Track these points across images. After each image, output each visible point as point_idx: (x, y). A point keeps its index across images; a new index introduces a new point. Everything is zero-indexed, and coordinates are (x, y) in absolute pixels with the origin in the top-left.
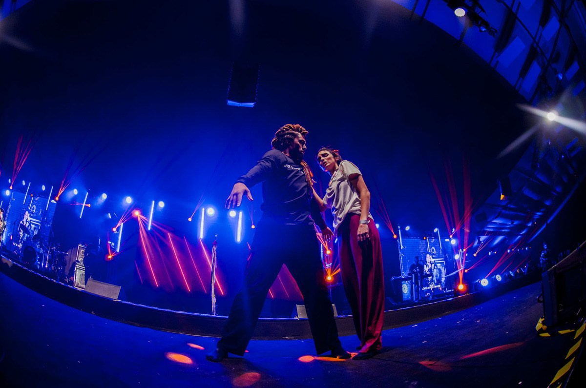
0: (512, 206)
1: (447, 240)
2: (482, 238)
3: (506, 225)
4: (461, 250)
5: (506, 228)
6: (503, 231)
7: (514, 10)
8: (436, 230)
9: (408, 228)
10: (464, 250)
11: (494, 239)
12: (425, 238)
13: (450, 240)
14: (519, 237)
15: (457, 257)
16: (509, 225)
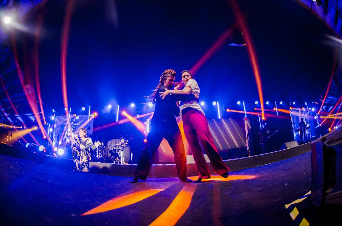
1: (310, 109)
2: (324, 107)
3: (334, 100)
4: (317, 114)
5: (334, 102)
6: (333, 103)
8: (306, 103)
9: (294, 103)
10: (319, 114)
11: (329, 108)
12: (302, 108)
13: (311, 109)
14: (339, 107)
15: (315, 118)
16: (336, 100)
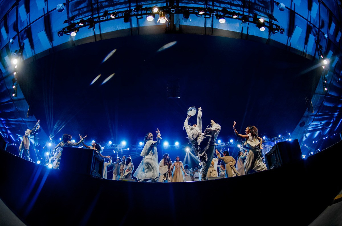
0: (320, 114)
1: (287, 140)
2: (308, 135)
7: (293, 9)
8: (280, 136)
11: (314, 134)
